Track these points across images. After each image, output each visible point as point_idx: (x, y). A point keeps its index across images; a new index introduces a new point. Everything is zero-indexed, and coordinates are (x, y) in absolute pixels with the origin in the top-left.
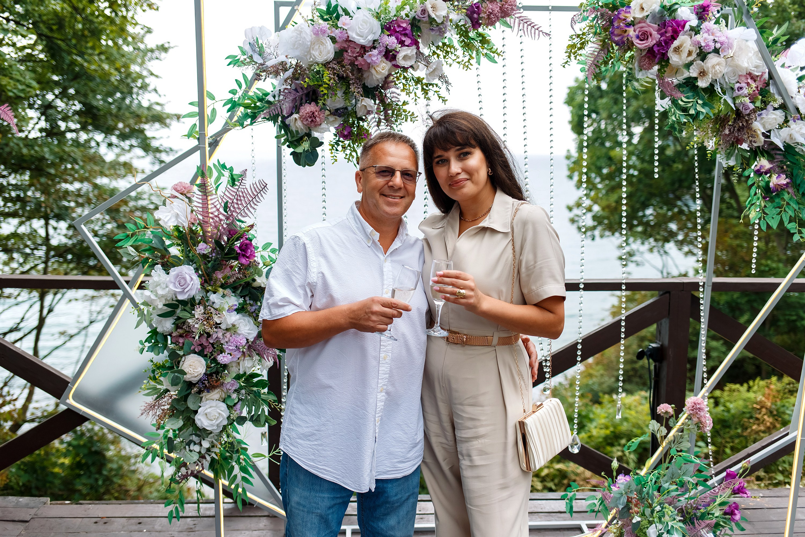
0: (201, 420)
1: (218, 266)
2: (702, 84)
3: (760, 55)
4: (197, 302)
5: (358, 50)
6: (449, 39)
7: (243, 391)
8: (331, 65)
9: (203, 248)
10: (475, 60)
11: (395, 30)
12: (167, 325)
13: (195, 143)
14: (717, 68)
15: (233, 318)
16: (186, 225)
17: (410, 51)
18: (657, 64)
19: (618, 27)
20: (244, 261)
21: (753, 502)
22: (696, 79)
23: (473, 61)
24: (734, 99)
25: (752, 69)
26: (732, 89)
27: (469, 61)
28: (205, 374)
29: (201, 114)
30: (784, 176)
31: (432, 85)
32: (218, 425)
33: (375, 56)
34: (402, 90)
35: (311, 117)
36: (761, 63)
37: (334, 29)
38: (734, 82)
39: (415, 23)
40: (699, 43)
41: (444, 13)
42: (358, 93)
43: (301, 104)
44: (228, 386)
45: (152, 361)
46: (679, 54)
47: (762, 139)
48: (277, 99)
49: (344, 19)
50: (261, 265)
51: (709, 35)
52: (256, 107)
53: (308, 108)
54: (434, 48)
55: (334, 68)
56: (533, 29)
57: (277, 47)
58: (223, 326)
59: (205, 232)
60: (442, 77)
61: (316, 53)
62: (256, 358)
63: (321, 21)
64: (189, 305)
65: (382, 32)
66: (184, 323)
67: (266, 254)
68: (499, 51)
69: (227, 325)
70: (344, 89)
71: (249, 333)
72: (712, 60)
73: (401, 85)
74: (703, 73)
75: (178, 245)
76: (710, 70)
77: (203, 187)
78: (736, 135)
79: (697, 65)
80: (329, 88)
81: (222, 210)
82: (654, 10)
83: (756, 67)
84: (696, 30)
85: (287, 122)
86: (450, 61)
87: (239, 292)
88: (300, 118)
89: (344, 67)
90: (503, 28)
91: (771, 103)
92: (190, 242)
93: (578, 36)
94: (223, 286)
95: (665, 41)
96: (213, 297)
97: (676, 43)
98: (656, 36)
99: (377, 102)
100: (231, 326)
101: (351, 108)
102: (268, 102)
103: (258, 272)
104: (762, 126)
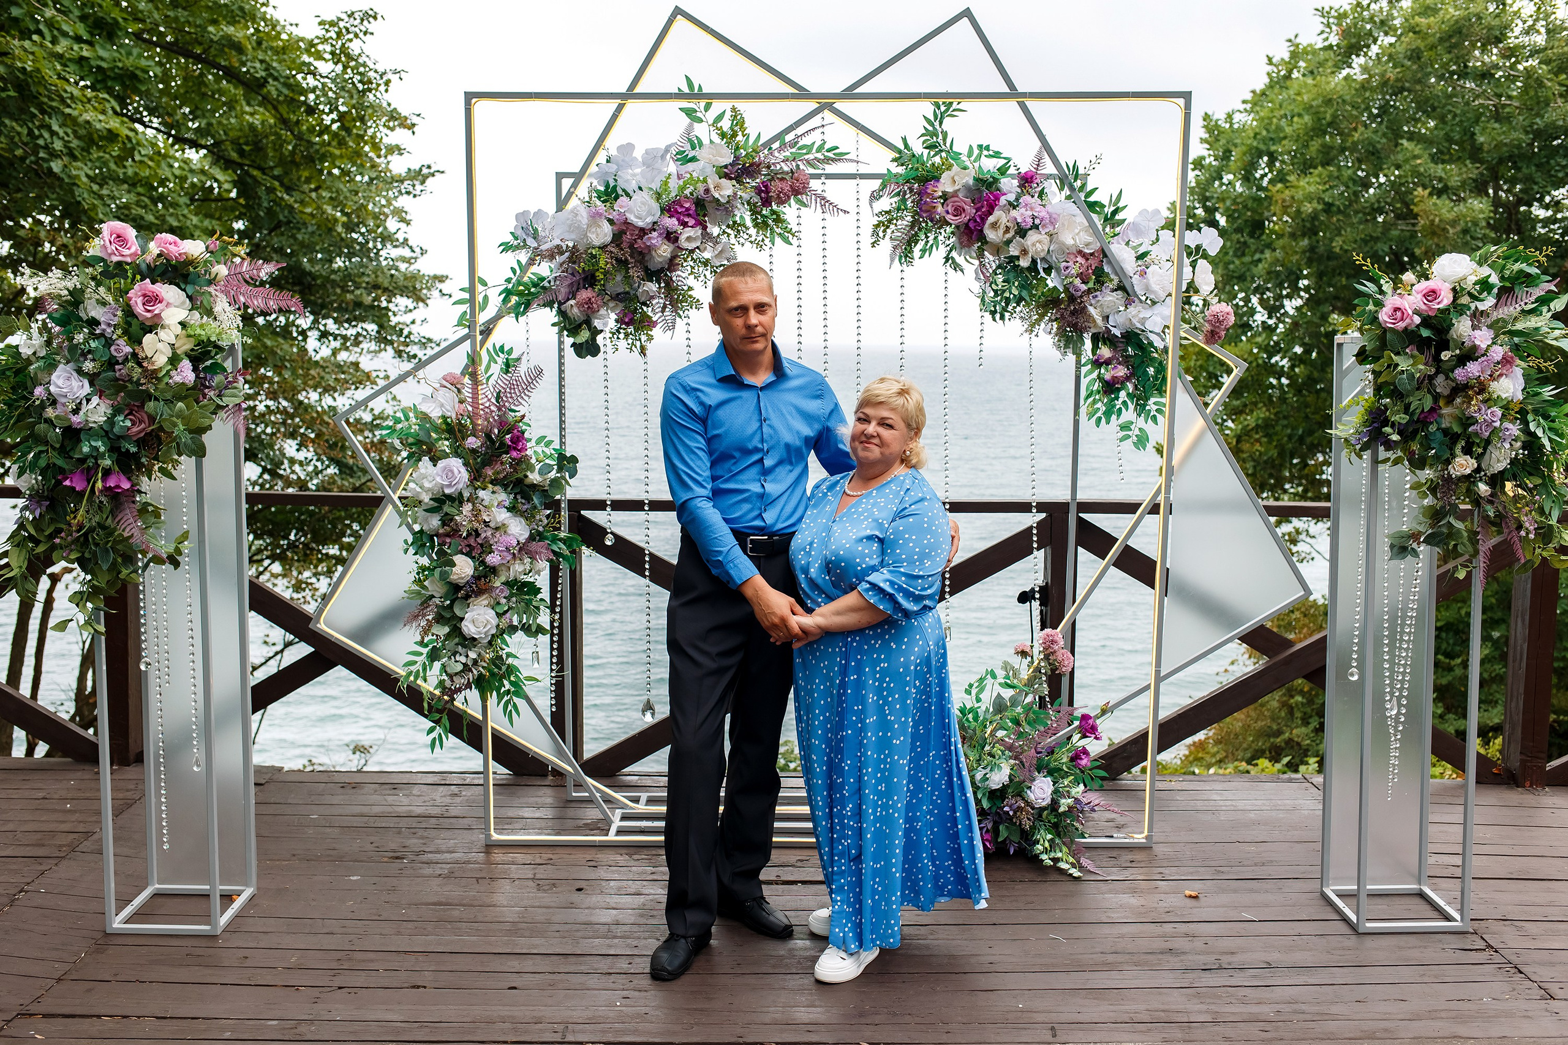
0: (469, 628)
1: (488, 461)
2: (1024, 263)
3: (1091, 231)
4: (465, 497)
5: (637, 232)
6: (741, 217)
7: (514, 599)
8: (609, 248)
9: (472, 442)
10: (769, 240)
11: (676, 211)
12: (434, 523)
13: (466, 331)
14: (1039, 244)
15: (502, 516)
16: (454, 416)
17: (695, 232)
18: (978, 241)
19: (926, 202)
20: (514, 454)
22: (1018, 258)
23: (767, 241)
24: (1062, 280)
25: (1080, 246)
26: (1059, 268)
27: (763, 240)
28: (473, 576)
29: (472, 301)
30: (1120, 367)
32: (485, 633)
33: (654, 238)
34: (688, 274)
35: (586, 304)
36: (1090, 239)
37: (611, 211)
38: (1061, 260)
39: (700, 203)
40: (1016, 219)
41: (729, 192)
42: (638, 276)
43: (578, 289)
44: (498, 591)
45: (417, 563)
46: (997, 230)
47: (1101, 325)
48: (552, 284)
49: (624, 199)
50: (533, 461)
51: (1028, 210)
52: (530, 293)
53: (585, 294)
54: (724, 227)
55: (611, 252)
56: (830, 207)
57: (552, 229)
58: (492, 525)
59: (474, 425)
61: (592, 237)
62: (527, 560)
63: (599, 203)
64: (457, 501)
65: (662, 214)
66: (452, 520)
67: (539, 449)
68: (794, 231)
69: (496, 523)
70: (623, 272)
71: (521, 535)
72: (1032, 237)
73: (689, 268)
74: (1024, 251)
75: (447, 439)
76: (1030, 248)
77: (474, 376)
79: (1018, 242)
80: (605, 273)
81: (493, 400)
82: (967, 182)
83: (1087, 245)
84: (1013, 206)
85: (563, 308)
86: (742, 240)
87: (510, 489)
88: (576, 304)
89: (622, 250)
90: (798, 206)
91: (1107, 284)
92: (459, 435)
93: (886, 212)
94: (492, 482)
95: (980, 216)
96: (481, 494)
97: (991, 219)
98: (970, 210)
99: (663, 285)
100: (500, 525)
101: (632, 292)
102: (544, 288)
103: (531, 468)
104: (1099, 310)
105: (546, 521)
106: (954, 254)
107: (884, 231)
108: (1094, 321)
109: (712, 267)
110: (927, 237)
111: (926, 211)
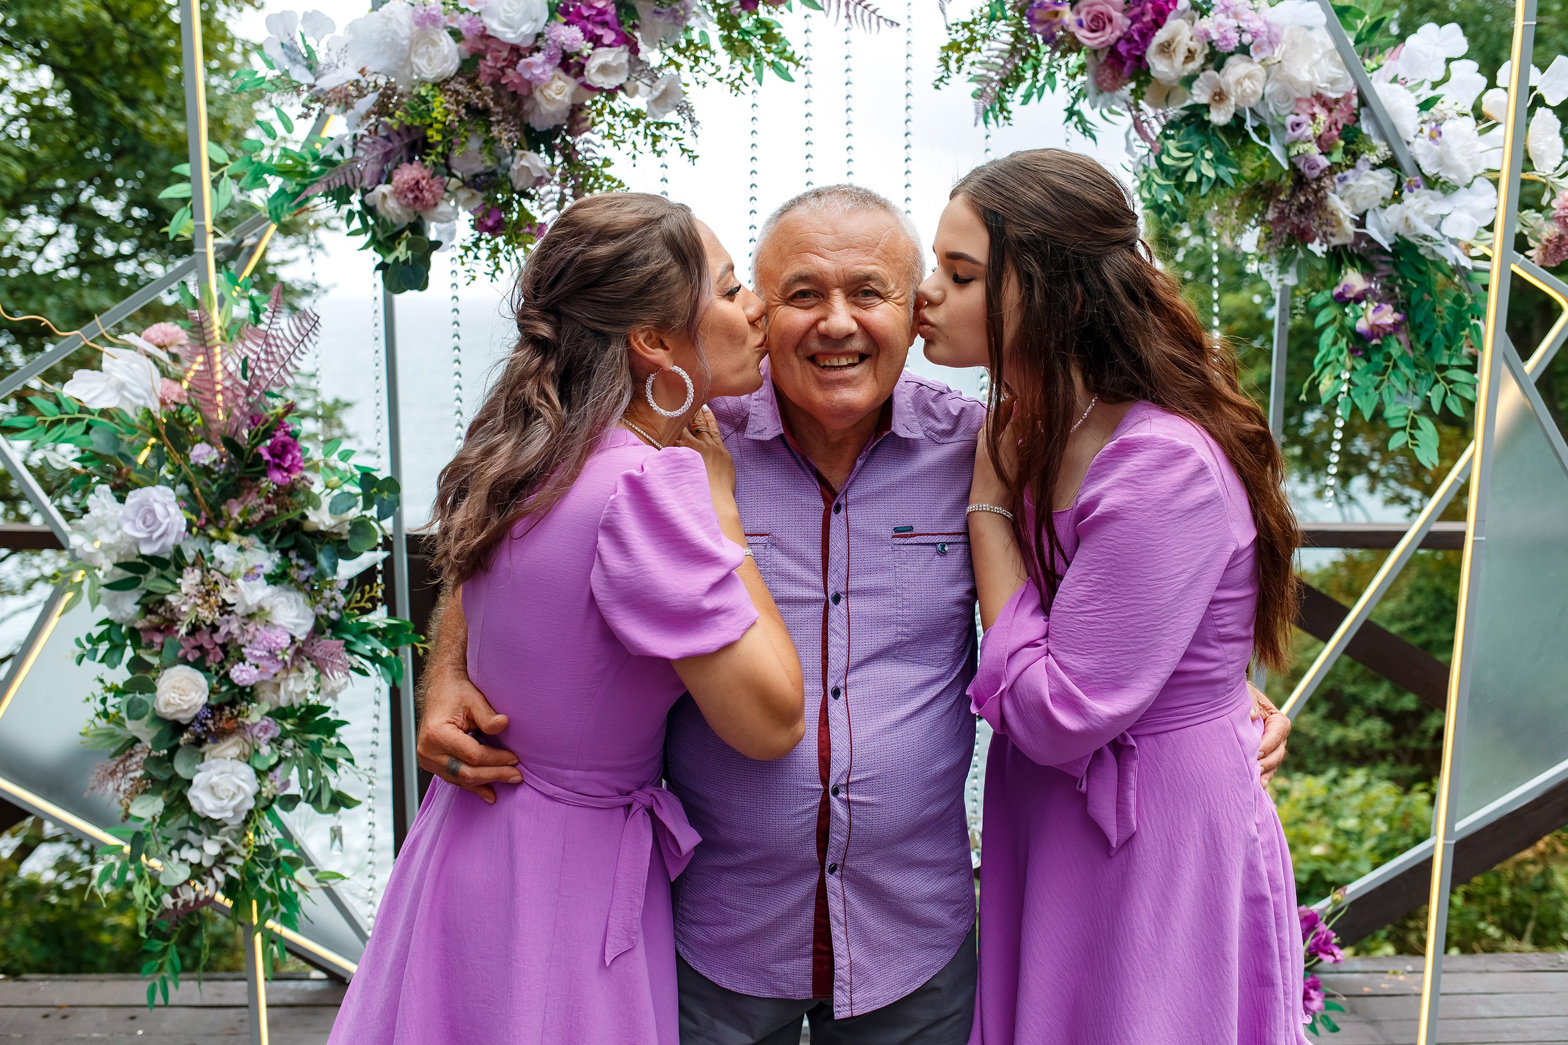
0: (201, 800)
1: (232, 489)
3: (1339, 58)
4: (190, 560)
5: (505, 54)
6: (702, 32)
7: (290, 742)
8: (453, 85)
9: (203, 454)
10: (753, 74)
11: (578, 15)
12: (128, 607)
14: (1247, 83)
15: (259, 593)
17: (615, 56)
18: (1131, 79)
19: (1040, 5)
20: (277, 476)
21: (1389, 981)
22: (1206, 107)
23: (748, 77)
24: (1287, 148)
25: (1322, 85)
26: (1283, 126)
27: (741, 78)
28: (206, 705)
31: (669, 125)
32: (236, 810)
33: (538, 66)
34: (604, 137)
35: (412, 191)
36: (1340, 72)
37: (456, 13)
38: (1286, 112)
39: (624, 3)
40: (1207, 34)
42: (510, 140)
43: (396, 167)
44: (256, 730)
45: (102, 681)
46: (1170, 57)
47: (1351, 229)
48: (348, 154)
50: (318, 487)
51: (1228, 17)
53: (408, 173)
54: (670, 52)
55: (457, 92)
56: (867, 12)
57: (345, 49)
58: (239, 610)
59: (206, 421)
60: (684, 109)
61: (420, 62)
62: (310, 672)
64: (173, 568)
65: (552, 15)
66: (162, 602)
68: (797, 57)
69: (247, 606)
70: (481, 131)
71: (297, 625)
72: (1236, 68)
73: (604, 127)
74: (1220, 96)
76: (1232, 89)
78: (1296, 220)
79: (1208, 78)
80: (448, 131)
81: (238, 376)
83: (1333, 82)
84: (1201, 9)
85: (369, 200)
86: (703, 75)
87: (274, 541)
88: (395, 192)
89: (478, 88)
90: (806, 10)
91: (1366, 156)
93: (965, 25)
94: (241, 530)
95: (1140, 32)
96: (220, 551)
97: (1161, 36)
98: (1122, 22)
99: (558, 160)
100: (255, 609)
101: (500, 171)
102: (328, 162)
103: (314, 501)
104: (1348, 203)
105: (342, 600)
106: (1083, 106)
107: (959, 60)
108: (1340, 223)
109: (648, 126)
110: (1035, 74)
111: (1042, 22)
